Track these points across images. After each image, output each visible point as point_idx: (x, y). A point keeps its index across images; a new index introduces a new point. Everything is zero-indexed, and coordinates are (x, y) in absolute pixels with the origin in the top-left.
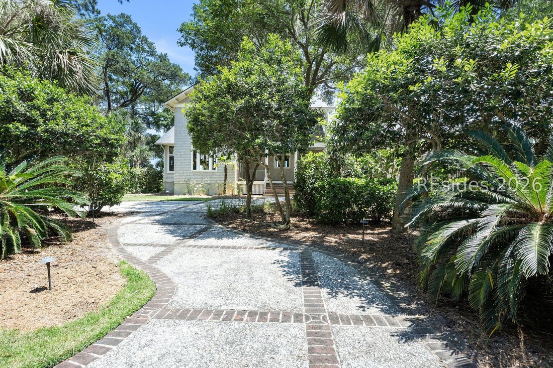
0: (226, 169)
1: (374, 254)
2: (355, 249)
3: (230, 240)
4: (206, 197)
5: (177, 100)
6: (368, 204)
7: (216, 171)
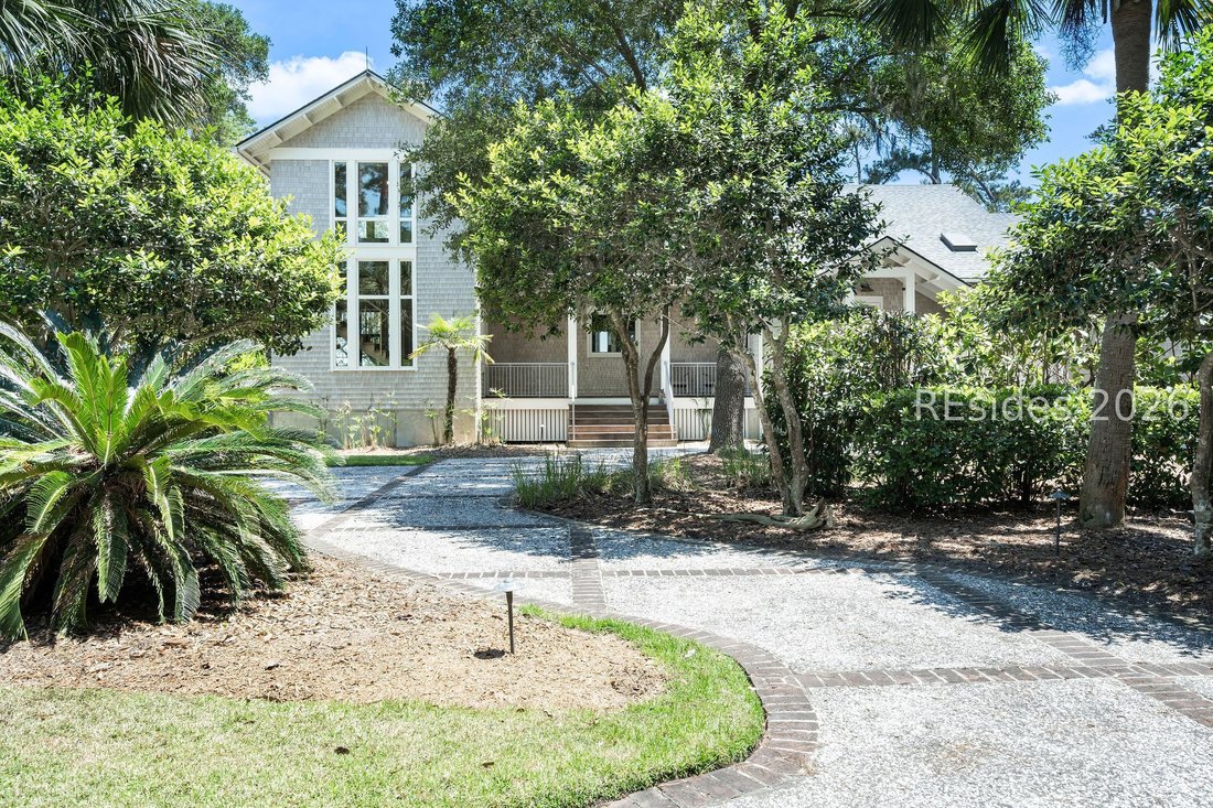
0: (452, 363)
1: (1104, 570)
2: (1048, 563)
3: (695, 558)
4: (390, 452)
5: (280, 135)
6: (1006, 457)
7: (415, 367)
